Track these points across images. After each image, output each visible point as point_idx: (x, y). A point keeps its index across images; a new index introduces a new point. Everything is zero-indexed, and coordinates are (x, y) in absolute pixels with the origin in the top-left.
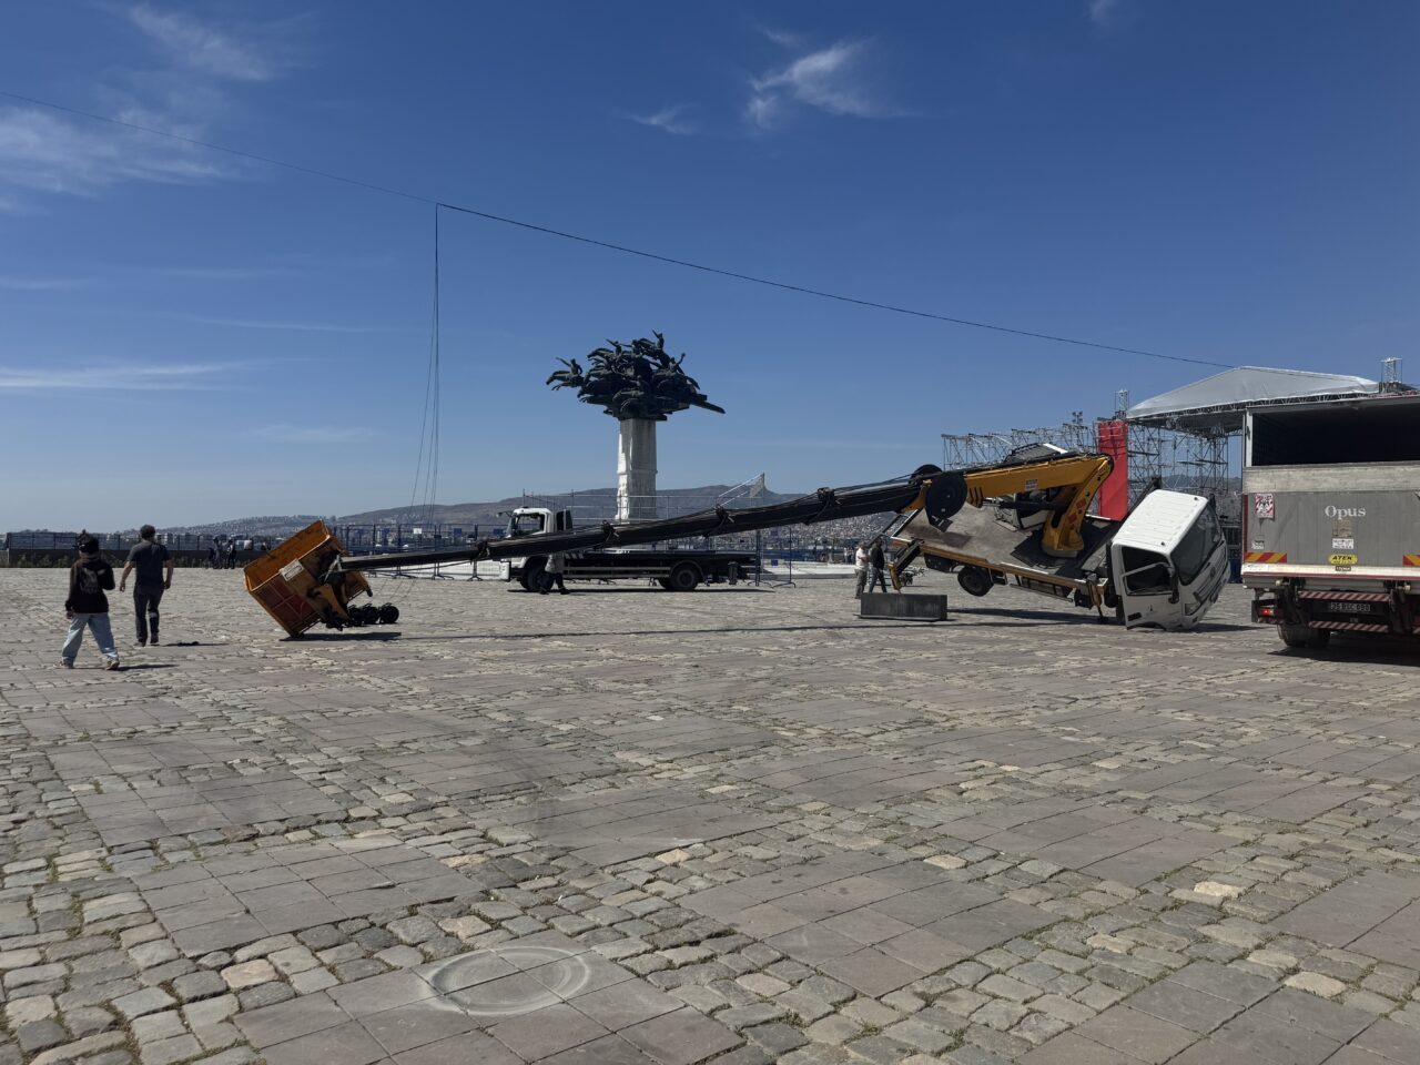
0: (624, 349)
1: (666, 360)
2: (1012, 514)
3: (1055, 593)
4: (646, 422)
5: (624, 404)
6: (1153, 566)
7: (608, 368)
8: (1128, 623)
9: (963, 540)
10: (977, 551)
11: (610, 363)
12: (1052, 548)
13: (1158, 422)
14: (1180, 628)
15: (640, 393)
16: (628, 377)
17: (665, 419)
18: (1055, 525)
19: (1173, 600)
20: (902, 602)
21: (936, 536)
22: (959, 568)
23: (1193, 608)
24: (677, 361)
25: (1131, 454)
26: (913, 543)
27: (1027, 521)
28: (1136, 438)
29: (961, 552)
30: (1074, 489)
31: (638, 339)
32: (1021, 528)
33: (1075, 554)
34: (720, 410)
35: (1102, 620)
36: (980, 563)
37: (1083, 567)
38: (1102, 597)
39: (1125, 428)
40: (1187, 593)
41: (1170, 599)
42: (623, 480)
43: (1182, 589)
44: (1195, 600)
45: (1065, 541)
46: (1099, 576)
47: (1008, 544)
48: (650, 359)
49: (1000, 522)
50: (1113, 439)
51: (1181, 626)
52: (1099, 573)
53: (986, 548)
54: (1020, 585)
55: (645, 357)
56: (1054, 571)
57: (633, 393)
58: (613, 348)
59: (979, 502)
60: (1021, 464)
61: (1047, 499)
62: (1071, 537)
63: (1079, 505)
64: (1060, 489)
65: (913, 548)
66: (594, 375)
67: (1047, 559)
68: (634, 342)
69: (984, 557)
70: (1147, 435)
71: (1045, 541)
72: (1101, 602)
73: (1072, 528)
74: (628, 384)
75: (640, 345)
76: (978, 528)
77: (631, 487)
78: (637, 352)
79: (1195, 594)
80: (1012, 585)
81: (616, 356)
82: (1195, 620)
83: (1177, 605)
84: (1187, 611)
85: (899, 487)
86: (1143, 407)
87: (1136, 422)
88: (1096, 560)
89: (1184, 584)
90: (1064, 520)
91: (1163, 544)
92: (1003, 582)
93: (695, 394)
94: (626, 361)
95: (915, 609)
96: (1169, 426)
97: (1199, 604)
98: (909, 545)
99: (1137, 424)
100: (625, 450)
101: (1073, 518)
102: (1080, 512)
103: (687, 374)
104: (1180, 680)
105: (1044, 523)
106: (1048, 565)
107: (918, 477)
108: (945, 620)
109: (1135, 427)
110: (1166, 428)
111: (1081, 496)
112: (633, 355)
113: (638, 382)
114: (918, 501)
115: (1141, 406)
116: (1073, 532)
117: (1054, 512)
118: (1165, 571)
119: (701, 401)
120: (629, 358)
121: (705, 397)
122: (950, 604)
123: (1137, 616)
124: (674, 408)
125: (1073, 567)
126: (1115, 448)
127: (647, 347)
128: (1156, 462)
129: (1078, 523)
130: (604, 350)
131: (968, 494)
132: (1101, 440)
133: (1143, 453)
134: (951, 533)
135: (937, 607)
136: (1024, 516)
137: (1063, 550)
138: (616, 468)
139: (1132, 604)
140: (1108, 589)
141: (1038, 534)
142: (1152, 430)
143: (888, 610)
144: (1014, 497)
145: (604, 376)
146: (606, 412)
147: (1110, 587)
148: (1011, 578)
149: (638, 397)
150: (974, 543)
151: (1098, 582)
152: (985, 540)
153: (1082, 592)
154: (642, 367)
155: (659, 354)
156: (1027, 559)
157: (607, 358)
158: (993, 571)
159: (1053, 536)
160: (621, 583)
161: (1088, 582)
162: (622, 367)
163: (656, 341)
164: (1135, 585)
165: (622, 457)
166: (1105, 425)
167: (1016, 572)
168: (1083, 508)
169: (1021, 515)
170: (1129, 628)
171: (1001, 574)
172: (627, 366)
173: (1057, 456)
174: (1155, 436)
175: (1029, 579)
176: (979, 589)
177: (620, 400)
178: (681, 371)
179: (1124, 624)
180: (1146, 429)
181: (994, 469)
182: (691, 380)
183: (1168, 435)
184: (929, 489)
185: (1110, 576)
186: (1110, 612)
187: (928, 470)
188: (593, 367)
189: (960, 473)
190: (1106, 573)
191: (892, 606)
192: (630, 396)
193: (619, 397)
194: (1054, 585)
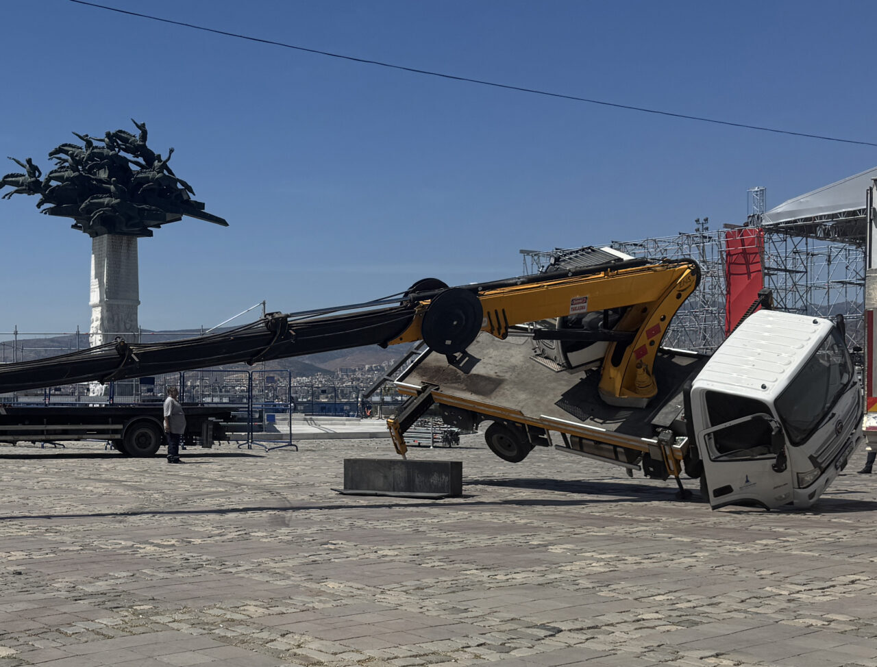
0: (95, 143)
1: (150, 157)
2: (555, 346)
3: (617, 459)
4: (125, 238)
5: (95, 215)
6: (748, 418)
7: (75, 169)
8: (714, 501)
9: (492, 384)
10: (510, 401)
11: (77, 162)
12: (613, 395)
13: (805, 229)
14: (789, 507)
15: (115, 201)
16: (100, 181)
17: (150, 234)
18: (616, 362)
19: (779, 467)
20: (400, 473)
21: (457, 379)
22: (485, 425)
23: (809, 478)
24: (164, 158)
25: (769, 272)
26: (424, 389)
27: (576, 357)
28: (776, 250)
29: (488, 401)
30: (644, 310)
31: (113, 131)
32: (568, 367)
33: (644, 403)
34: (222, 222)
35: (684, 495)
36: (513, 417)
37: (655, 421)
38: (682, 464)
39: (759, 237)
40: (798, 457)
41: (774, 467)
42: (97, 314)
43: (791, 451)
44: (811, 467)
45: (630, 384)
46: (676, 433)
47: (553, 389)
48: (130, 156)
49: (540, 359)
50: (744, 252)
51: (792, 503)
52: (676, 429)
53: (522, 396)
54: (568, 446)
55: (122, 154)
56: (614, 426)
57: (106, 200)
58: (82, 144)
59: (502, 330)
60: (565, 275)
61: (605, 325)
62: (638, 378)
63: (650, 334)
64: (624, 310)
65: (424, 396)
66: (56, 179)
67: (605, 411)
68: (108, 135)
69: (518, 408)
70: (790, 248)
71: (604, 385)
72: (679, 470)
73: (639, 366)
74: (100, 189)
75: (116, 138)
76: (513, 368)
77: (106, 322)
78: (111, 147)
79: (811, 458)
80: (558, 447)
81: (85, 153)
82: (812, 496)
83: (786, 476)
84: (800, 483)
85: (385, 310)
86: (785, 210)
87: (775, 229)
88: (671, 412)
89: (795, 444)
90: (629, 354)
91: (764, 387)
92: (546, 443)
93: (188, 201)
94: (96, 159)
95: (417, 480)
96: (820, 233)
97: (817, 472)
98: (419, 392)
99: (778, 232)
100: (99, 275)
101: (642, 352)
102: (652, 343)
103: (178, 176)
104: (744, 596)
105: (601, 360)
106: (605, 419)
107: (411, 296)
108: (459, 495)
109: (775, 237)
110: (818, 238)
111: (653, 321)
112: (106, 151)
113: (112, 187)
114: (412, 330)
115: (781, 208)
116: (640, 371)
117: (615, 343)
118: (766, 424)
119: (197, 210)
120: (101, 156)
121: (202, 205)
122: (468, 472)
123: (727, 490)
124: (160, 221)
125: (640, 421)
126: (747, 264)
127: (125, 140)
128: (803, 282)
129: (649, 359)
130: (70, 146)
131: (485, 319)
132: (729, 254)
133: (786, 270)
134: (477, 376)
135: (446, 479)
136: (572, 351)
137: (628, 396)
138: (89, 299)
139: (719, 472)
140: (688, 452)
141: (594, 377)
142: (797, 239)
143: (380, 482)
144: (556, 322)
145: (68, 179)
146: (74, 226)
147: (691, 448)
148: (556, 437)
149: (112, 206)
150: (506, 389)
151: (675, 442)
152: (521, 384)
153: (653, 456)
154: (119, 168)
155: (141, 150)
156: (579, 411)
157: (72, 156)
158: (531, 427)
159: (614, 378)
160: (72, 446)
161: (660, 441)
162: (91, 168)
163: (138, 133)
164: (727, 445)
165: (94, 283)
166: (735, 235)
167: (563, 429)
168: (656, 338)
169: (566, 349)
170: (714, 508)
171: (543, 431)
172: (100, 167)
173: (619, 264)
174: (802, 247)
175: (581, 439)
176: (515, 453)
177: (89, 209)
178: (170, 171)
179: (708, 501)
180: (789, 239)
181: (523, 283)
182: (183, 183)
183: (819, 246)
184: (427, 312)
185: (691, 433)
186: (693, 484)
187: (427, 286)
188: (56, 167)
189: (474, 290)
190: (684, 430)
191: (385, 477)
192: (101, 205)
193: (87, 206)
194: (615, 447)
